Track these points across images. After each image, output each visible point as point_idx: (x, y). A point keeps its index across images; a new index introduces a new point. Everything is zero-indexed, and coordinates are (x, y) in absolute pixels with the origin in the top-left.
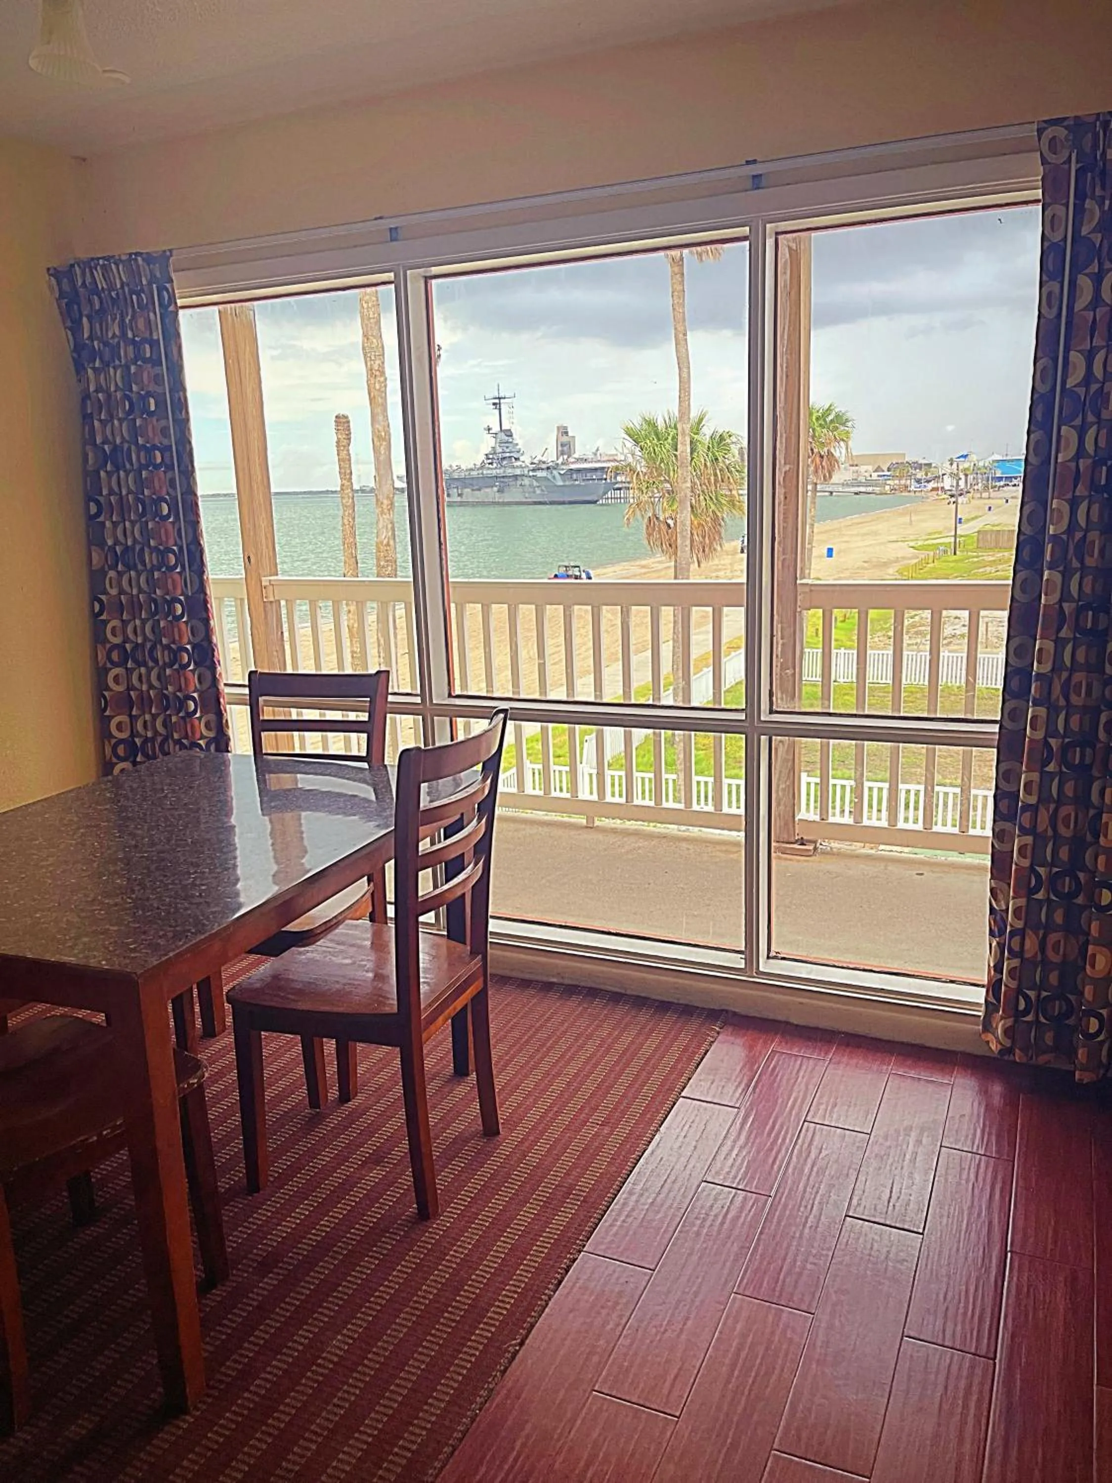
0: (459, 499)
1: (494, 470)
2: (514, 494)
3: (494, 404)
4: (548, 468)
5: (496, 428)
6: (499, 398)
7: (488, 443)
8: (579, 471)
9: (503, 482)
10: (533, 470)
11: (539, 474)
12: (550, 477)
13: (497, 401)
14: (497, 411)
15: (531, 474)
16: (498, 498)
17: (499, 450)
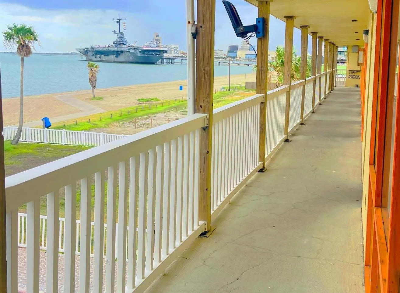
0: (99, 59)
1: (115, 49)
2: (121, 58)
3: (117, 22)
4: (135, 49)
5: (118, 32)
6: (119, 20)
7: (115, 38)
8: (147, 51)
9: (118, 53)
10: (129, 49)
11: (131, 51)
12: (135, 52)
13: (119, 21)
14: (118, 25)
15: (128, 50)
16: (116, 59)
17: (119, 40)
